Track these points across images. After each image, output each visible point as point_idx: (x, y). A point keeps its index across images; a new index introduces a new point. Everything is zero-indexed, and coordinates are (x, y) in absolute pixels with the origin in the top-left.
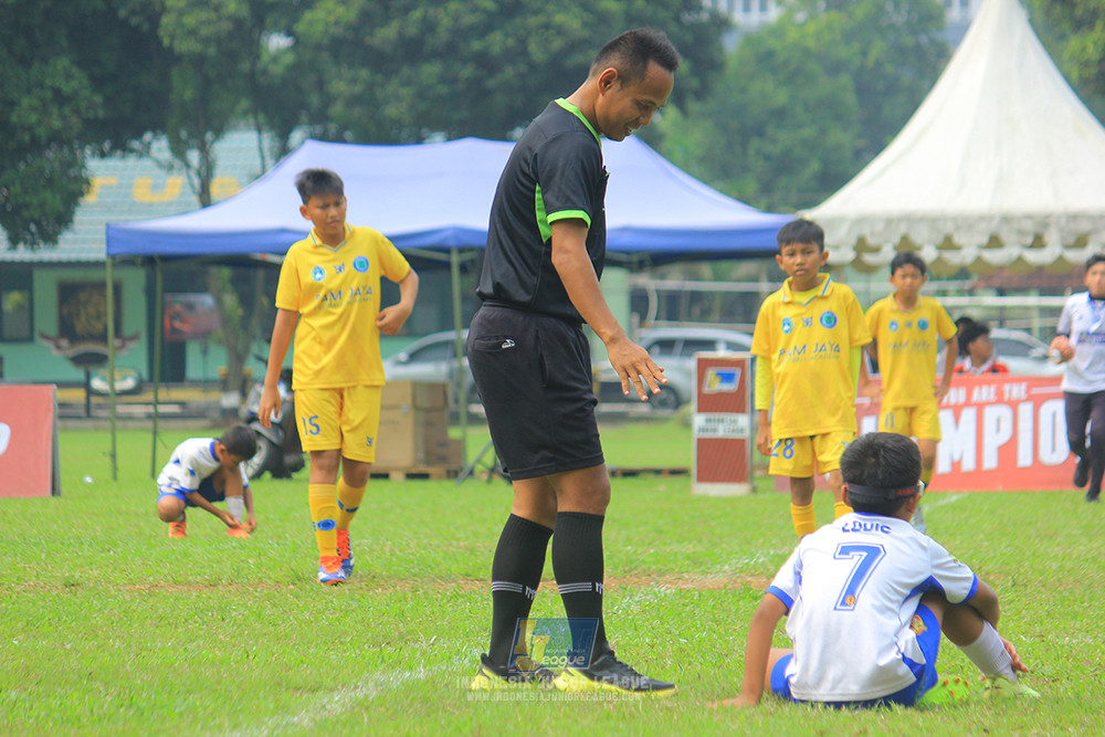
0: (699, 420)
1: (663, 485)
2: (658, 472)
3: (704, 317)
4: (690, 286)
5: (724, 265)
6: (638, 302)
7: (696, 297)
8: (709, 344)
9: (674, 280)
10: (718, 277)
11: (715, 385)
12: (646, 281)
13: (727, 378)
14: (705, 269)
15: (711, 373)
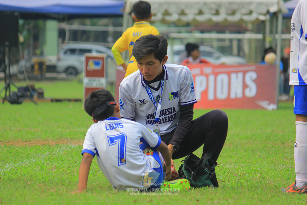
0: (86, 80)
1: (72, 105)
2: (69, 100)
3: (87, 40)
4: (82, 28)
5: (95, 20)
6: (62, 34)
7: (84, 32)
8: (89, 51)
9: (76, 26)
10: (93, 24)
11: (92, 66)
12: (65, 26)
13: (97, 64)
14: (88, 21)
15: (91, 63)
